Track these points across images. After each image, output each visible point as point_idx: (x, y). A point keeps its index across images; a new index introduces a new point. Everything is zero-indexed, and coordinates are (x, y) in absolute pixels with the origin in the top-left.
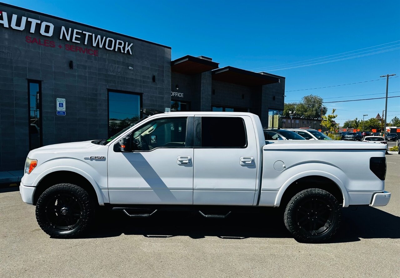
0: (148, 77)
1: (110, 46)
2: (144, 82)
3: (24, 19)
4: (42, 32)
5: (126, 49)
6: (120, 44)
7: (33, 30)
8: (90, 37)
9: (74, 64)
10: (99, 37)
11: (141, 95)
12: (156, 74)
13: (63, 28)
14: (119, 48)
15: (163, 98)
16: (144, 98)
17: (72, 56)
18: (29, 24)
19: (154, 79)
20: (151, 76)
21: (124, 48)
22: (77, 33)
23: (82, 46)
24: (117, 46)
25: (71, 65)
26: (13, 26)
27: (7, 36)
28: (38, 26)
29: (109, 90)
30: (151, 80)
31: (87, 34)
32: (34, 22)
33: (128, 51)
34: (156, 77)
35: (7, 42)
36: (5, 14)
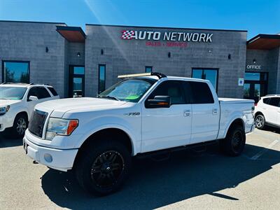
0: (225, 56)
1: (195, 39)
2: (220, 60)
3: (145, 32)
4: (154, 38)
5: (208, 39)
6: (203, 36)
7: (149, 38)
8: (182, 35)
9: (171, 54)
10: (188, 34)
11: (218, 69)
12: (231, 53)
13: (166, 34)
14: (202, 39)
15: (237, 71)
16: (220, 71)
17: (170, 49)
18: (147, 34)
19: (229, 57)
20: (227, 56)
21: (206, 39)
22: (174, 35)
23: (177, 42)
24: (201, 37)
25: (169, 55)
26: (140, 38)
28: (152, 35)
29: (193, 69)
30: (227, 58)
31: (180, 34)
32: (150, 33)
34: (231, 56)
35: (136, 48)
36: (136, 32)
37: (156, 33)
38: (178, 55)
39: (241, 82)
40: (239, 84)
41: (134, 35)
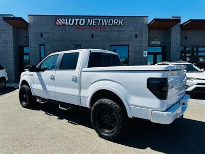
0: (133, 36)
1: (110, 24)
2: (130, 38)
3: (73, 20)
4: (80, 24)
5: (119, 23)
6: (116, 21)
7: (76, 24)
8: (101, 21)
10: (105, 20)
11: (128, 45)
12: (138, 33)
13: (89, 20)
14: (116, 24)
15: (142, 46)
16: (130, 47)
17: (93, 32)
18: (75, 21)
19: (136, 36)
20: (134, 35)
22: (95, 21)
23: (97, 26)
24: (115, 22)
25: (93, 36)
26: (69, 24)
27: (68, 28)
28: (79, 21)
29: (110, 46)
30: (134, 37)
31: (99, 20)
32: (77, 20)
33: (121, 24)
34: (138, 35)
35: (68, 31)
36: (66, 20)
37: (81, 20)
38: (99, 36)
39: (145, 54)
40: (144, 56)
41: (65, 22)
